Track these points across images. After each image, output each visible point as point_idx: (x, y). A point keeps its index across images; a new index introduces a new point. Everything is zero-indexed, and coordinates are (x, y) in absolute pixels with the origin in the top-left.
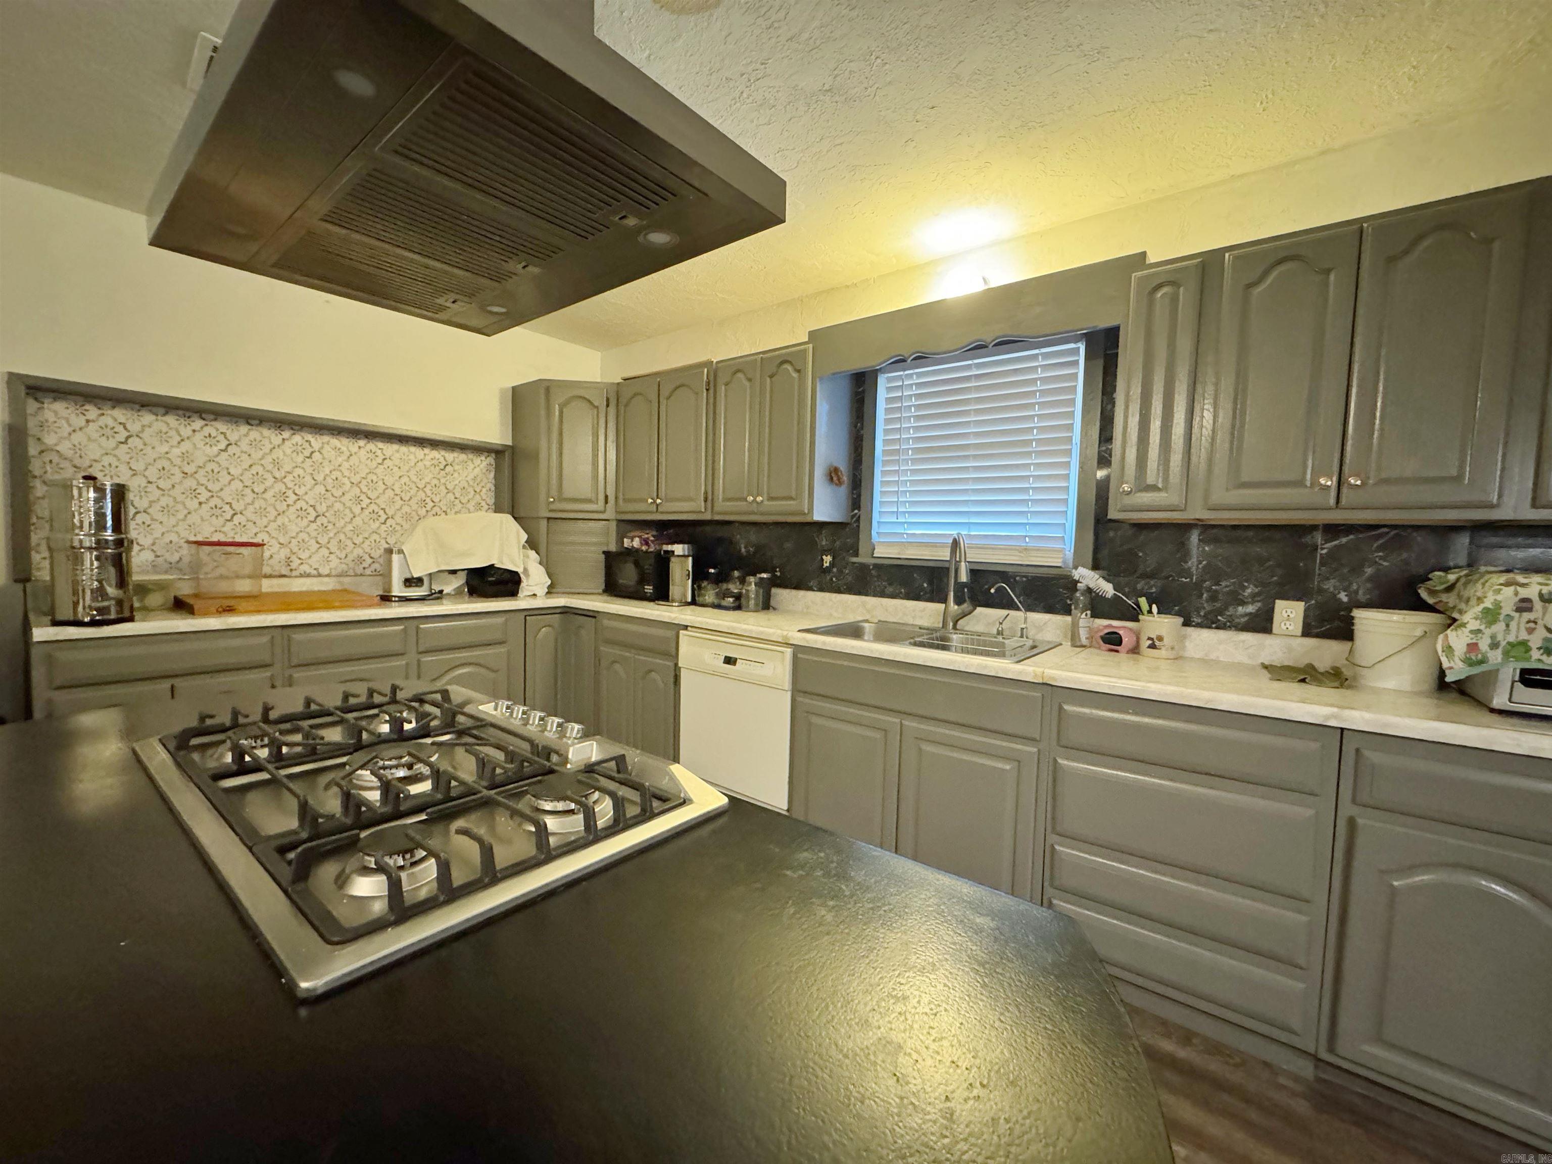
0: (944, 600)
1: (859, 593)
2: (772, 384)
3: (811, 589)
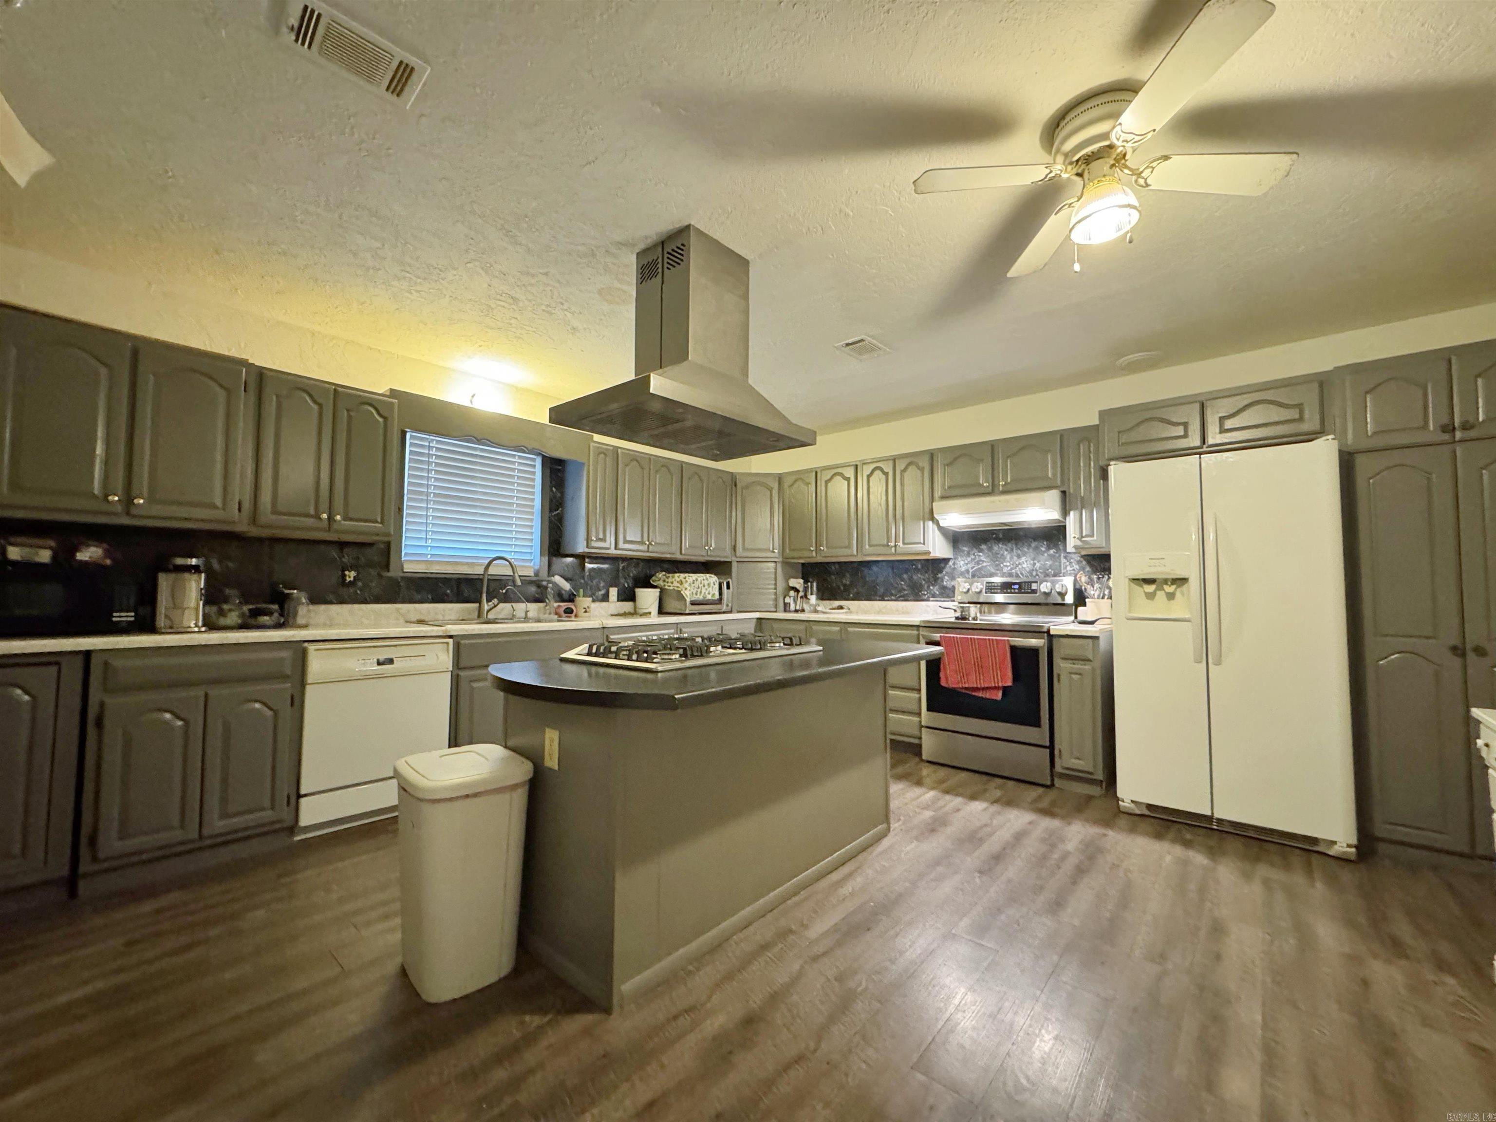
0: (478, 601)
1: (390, 602)
2: (350, 417)
3: (331, 603)
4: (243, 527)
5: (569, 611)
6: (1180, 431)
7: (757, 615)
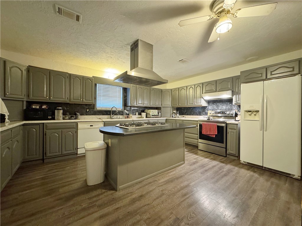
0: (110, 115)
1: (95, 115)
2: (85, 82)
3: (84, 115)
4: (68, 102)
5: (128, 117)
6: (260, 75)
7: (166, 118)
